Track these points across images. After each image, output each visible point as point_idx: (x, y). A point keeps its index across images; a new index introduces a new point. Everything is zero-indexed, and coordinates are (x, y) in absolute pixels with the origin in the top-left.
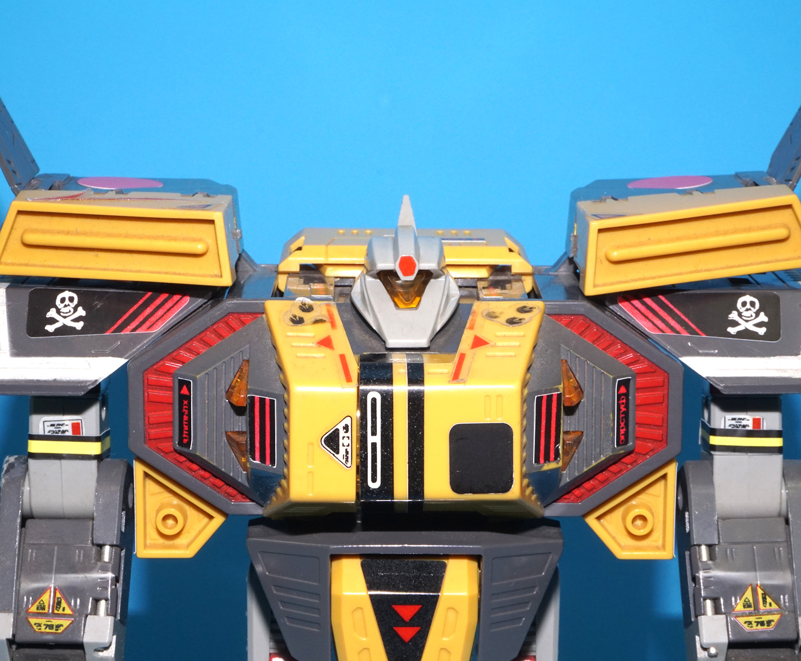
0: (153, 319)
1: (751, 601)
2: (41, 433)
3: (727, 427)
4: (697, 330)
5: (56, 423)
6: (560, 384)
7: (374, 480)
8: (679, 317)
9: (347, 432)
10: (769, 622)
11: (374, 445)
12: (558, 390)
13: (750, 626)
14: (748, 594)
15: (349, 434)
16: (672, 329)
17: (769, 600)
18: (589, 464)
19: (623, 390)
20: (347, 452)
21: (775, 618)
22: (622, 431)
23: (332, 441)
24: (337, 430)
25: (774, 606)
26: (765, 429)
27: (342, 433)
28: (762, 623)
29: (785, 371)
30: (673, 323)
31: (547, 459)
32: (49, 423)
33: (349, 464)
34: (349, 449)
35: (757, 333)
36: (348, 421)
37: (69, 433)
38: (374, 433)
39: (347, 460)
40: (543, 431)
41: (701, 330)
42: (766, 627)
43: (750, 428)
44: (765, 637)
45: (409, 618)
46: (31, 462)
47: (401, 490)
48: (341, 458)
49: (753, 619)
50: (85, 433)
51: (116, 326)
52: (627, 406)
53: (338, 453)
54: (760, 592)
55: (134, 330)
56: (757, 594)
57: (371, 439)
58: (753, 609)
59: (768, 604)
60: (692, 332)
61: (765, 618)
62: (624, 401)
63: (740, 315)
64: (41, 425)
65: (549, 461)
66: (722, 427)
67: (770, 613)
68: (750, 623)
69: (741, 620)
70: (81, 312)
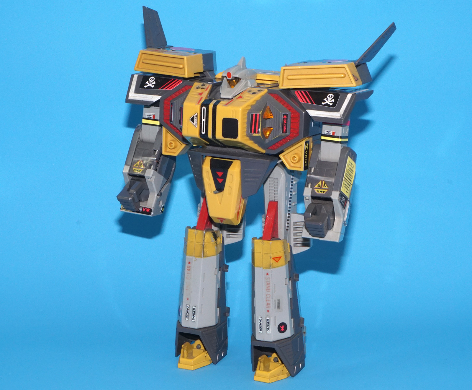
0: (171, 86)
1: (320, 185)
2: (145, 117)
3: (325, 134)
4: (314, 103)
5: (149, 115)
6: (261, 111)
7: (203, 132)
8: (310, 98)
9: (196, 117)
10: (324, 192)
11: (204, 122)
12: (259, 113)
13: (318, 192)
14: (320, 183)
15: (197, 118)
16: (307, 102)
17: (325, 185)
18: (274, 137)
19: (285, 117)
20: (196, 123)
21: (326, 191)
22: (285, 129)
23: (193, 119)
24: (194, 116)
25: (327, 187)
26: (336, 135)
27: (195, 118)
28: (322, 192)
29: (333, 116)
30: (308, 100)
31: (255, 132)
32: (147, 115)
33: (196, 127)
34: (197, 122)
35: (330, 105)
36: (196, 114)
37: (152, 118)
38: (204, 118)
39: (196, 125)
40: (253, 124)
41: (315, 103)
42: (322, 193)
43: (332, 135)
44: (322, 196)
45: (221, 176)
46: (143, 125)
47: (210, 135)
48: (194, 124)
49: (319, 190)
50: (156, 118)
51: (162, 87)
52: (287, 121)
53: (194, 123)
54: (324, 182)
55: (166, 89)
56: (323, 183)
57: (203, 120)
58: (320, 187)
59: (325, 186)
60: (312, 103)
61: (323, 190)
62: (286, 120)
63: (327, 99)
64: (145, 115)
65: (255, 133)
66: (324, 134)
67: (325, 189)
68: (318, 191)
69: (316, 190)
70: (154, 83)
